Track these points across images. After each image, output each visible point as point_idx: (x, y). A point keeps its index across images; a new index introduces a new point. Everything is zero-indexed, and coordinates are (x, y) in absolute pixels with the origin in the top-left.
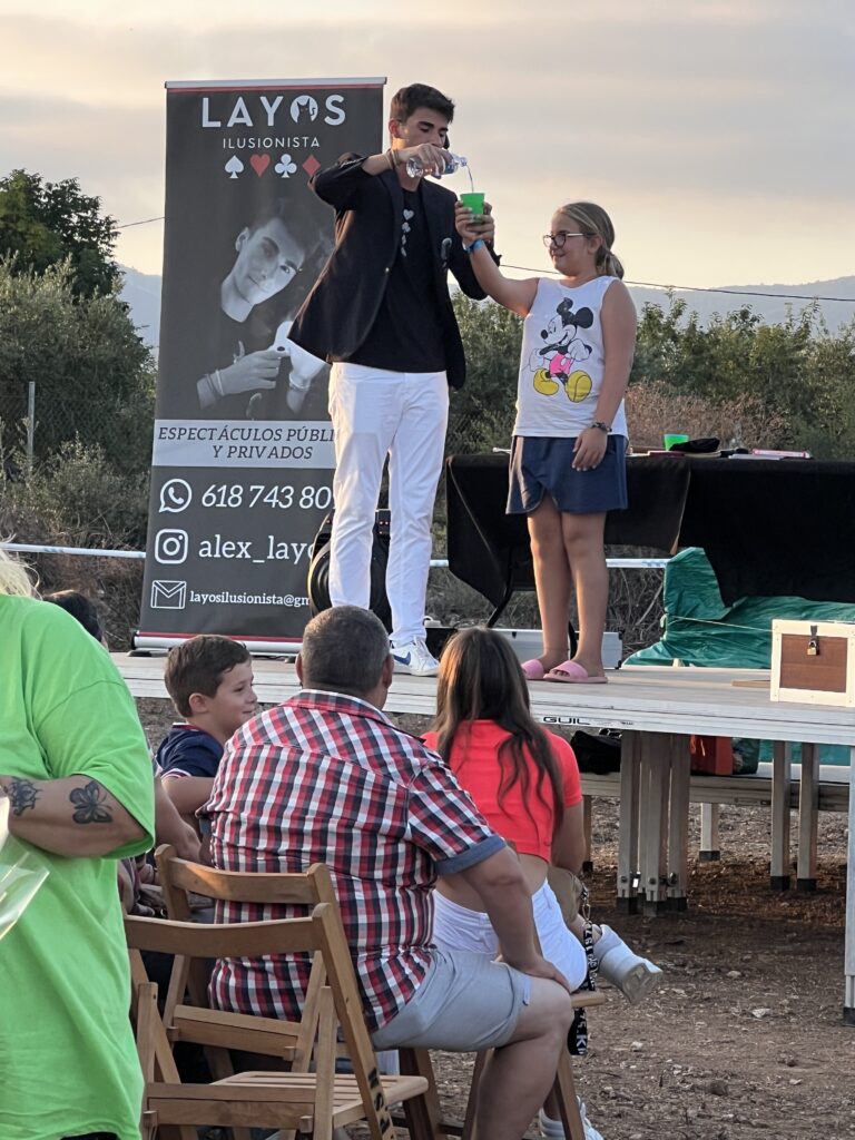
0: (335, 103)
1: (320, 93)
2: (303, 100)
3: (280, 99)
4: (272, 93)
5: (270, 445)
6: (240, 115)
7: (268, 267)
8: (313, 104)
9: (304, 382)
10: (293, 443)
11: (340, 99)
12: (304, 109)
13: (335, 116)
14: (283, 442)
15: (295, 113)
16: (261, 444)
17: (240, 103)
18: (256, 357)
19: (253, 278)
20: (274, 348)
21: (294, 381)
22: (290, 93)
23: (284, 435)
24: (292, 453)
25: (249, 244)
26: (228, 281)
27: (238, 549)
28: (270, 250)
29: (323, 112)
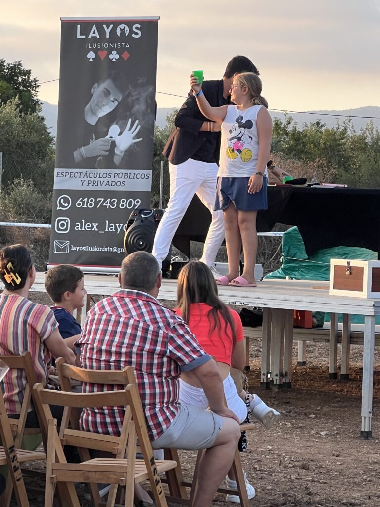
0: (136, 28)
1: (130, 23)
2: (122, 26)
3: (112, 26)
4: (108, 23)
5: (106, 180)
6: (94, 33)
7: (106, 101)
8: (127, 28)
9: (121, 152)
10: (117, 179)
11: (139, 26)
12: (123, 31)
13: (137, 34)
14: (112, 179)
15: (119, 32)
16: (102, 180)
17: (94, 28)
18: (100, 141)
19: (99, 106)
20: (108, 137)
21: (117, 152)
22: (116, 23)
23: (113, 175)
24: (116, 183)
25: (98, 90)
26: (88, 106)
27: (92, 227)
28: (107, 93)
29: (131, 32)
